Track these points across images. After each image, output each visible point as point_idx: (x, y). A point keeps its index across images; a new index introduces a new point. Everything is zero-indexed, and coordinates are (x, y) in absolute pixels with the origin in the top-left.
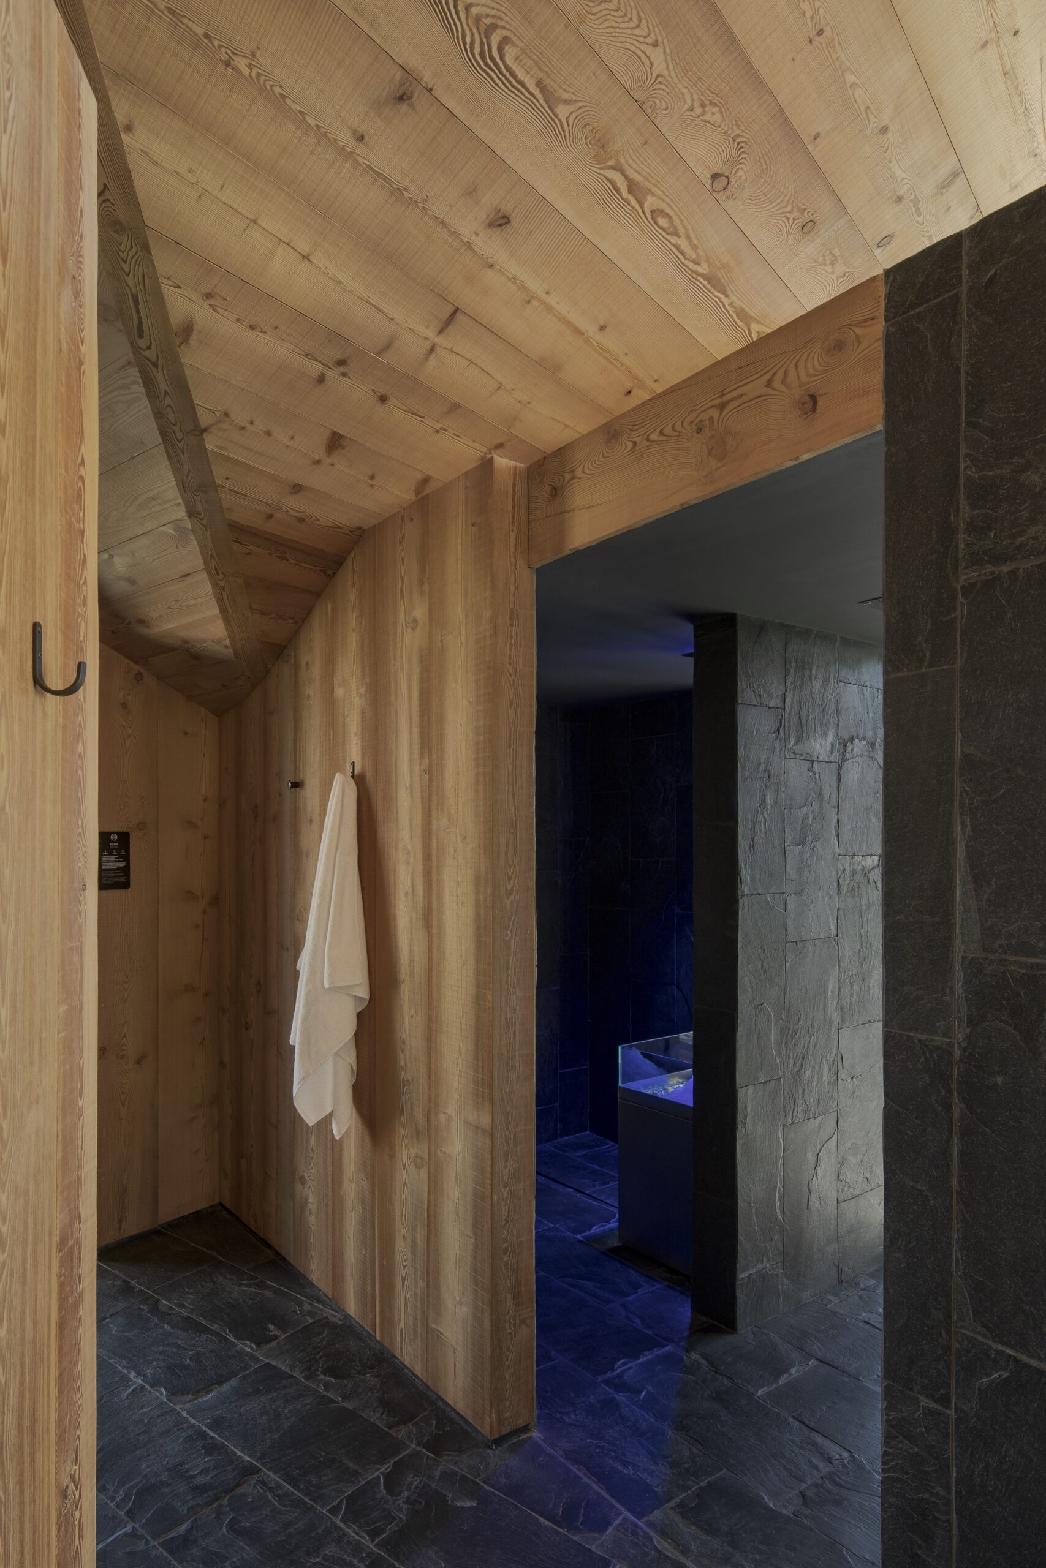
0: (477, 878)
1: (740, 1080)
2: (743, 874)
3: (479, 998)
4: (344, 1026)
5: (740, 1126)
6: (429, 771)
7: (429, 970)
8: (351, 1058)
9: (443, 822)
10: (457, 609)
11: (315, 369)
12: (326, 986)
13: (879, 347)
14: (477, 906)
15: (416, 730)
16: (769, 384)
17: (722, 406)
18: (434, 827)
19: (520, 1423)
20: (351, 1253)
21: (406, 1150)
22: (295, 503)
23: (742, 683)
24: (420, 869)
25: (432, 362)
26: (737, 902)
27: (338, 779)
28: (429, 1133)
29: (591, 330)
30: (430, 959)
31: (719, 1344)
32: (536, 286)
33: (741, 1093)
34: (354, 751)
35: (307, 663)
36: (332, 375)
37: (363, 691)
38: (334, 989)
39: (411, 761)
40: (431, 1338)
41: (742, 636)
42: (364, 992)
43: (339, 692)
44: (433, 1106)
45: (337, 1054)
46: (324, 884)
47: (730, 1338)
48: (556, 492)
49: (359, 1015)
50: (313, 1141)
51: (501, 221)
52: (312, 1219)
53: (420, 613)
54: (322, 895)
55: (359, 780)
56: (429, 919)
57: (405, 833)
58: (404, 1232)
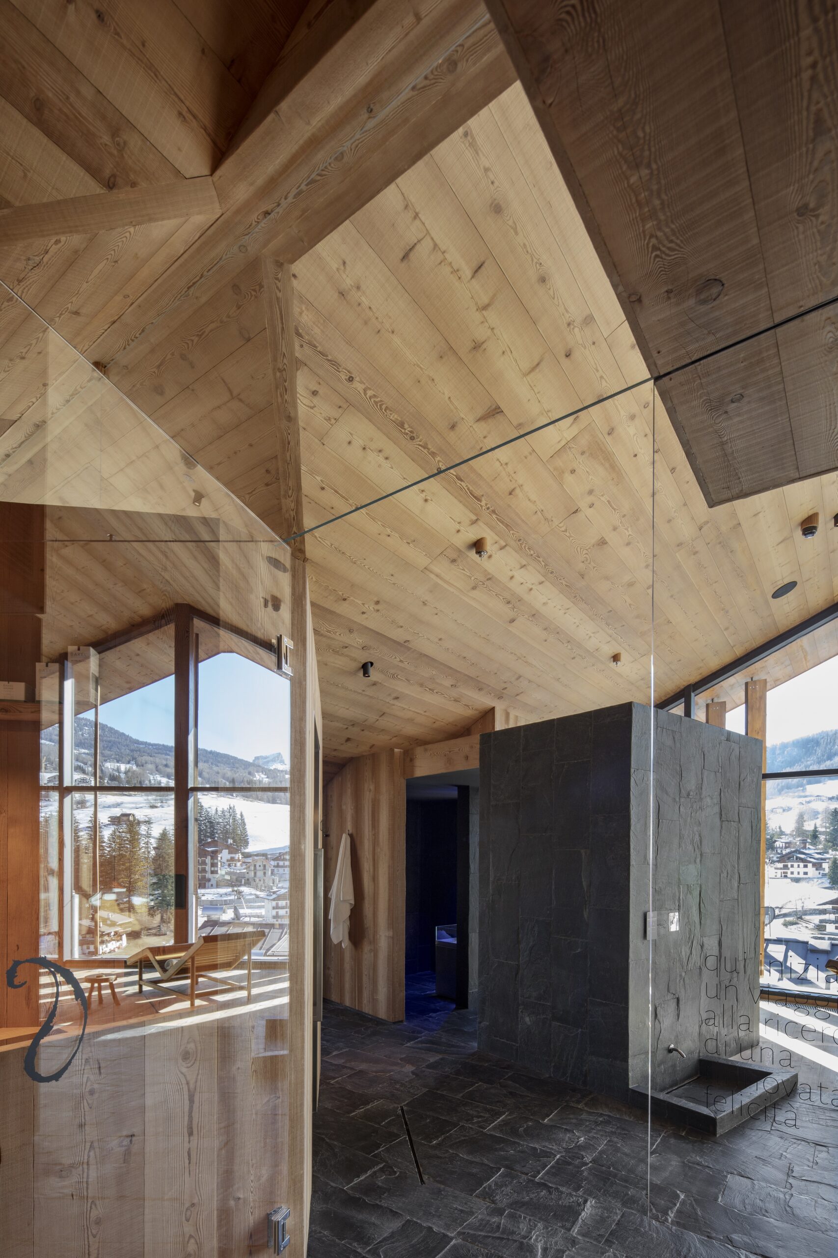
0: (389, 866)
1: (470, 931)
2: (471, 867)
3: (389, 900)
4: (346, 913)
5: (470, 945)
6: (374, 835)
7: (374, 894)
8: (348, 923)
9: (379, 850)
10: (384, 787)
11: (346, 726)
12: (341, 899)
13: (478, 750)
14: (389, 873)
15: (370, 822)
16: (459, 750)
17: (450, 752)
18: (376, 852)
19: (400, 1020)
20: (347, 986)
21: (366, 948)
22: (334, 753)
23: (471, 808)
24: (371, 864)
25: (377, 722)
26: (469, 875)
27: (344, 836)
28: (374, 941)
29: (422, 712)
30: (375, 890)
31: (463, 1011)
32: (405, 707)
33: (470, 935)
34: (349, 827)
35: (331, 796)
36: (350, 728)
37: (352, 808)
38: (344, 901)
39: (369, 831)
40: (374, 1001)
41: (471, 792)
42: (353, 902)
43: (344, 807)
44: (375, 933)
45: (344, 922)
46: (340, 868)
47: (466, 1010)
48: (412, 760)
49: (351, 910)
50: (333, 954)
51: (397, 698)
52: (332, 980)
53: (372, 787)
54: (340, 871)
55: (351, 836)
56: (374, 879)
57: (367, 853)
58: (366, 973)
